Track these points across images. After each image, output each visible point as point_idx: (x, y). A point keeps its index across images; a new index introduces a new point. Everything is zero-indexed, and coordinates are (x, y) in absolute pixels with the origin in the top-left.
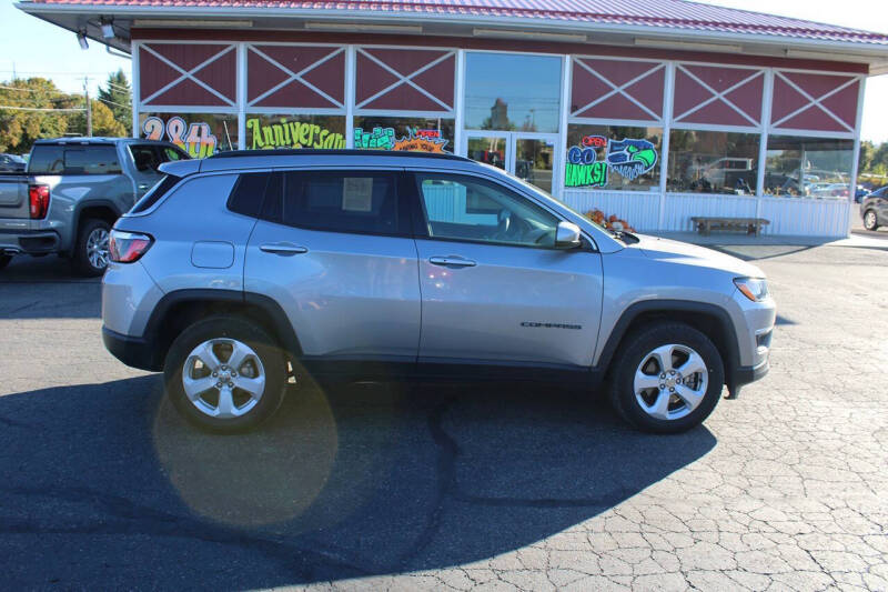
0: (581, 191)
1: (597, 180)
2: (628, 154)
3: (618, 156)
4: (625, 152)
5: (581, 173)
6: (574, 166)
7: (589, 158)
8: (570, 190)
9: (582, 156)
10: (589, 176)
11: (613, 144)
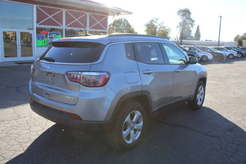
0: (41, 48)
1: (46, 44)
2: (54, 36)
3: (51, 37)
4: (53, 36)
5: (41, 42)
6: (39, 40)
7: (43, 38)
8: (38, 48)
9: (41, 37)
10: (43, 43)
11: (50, 33)
